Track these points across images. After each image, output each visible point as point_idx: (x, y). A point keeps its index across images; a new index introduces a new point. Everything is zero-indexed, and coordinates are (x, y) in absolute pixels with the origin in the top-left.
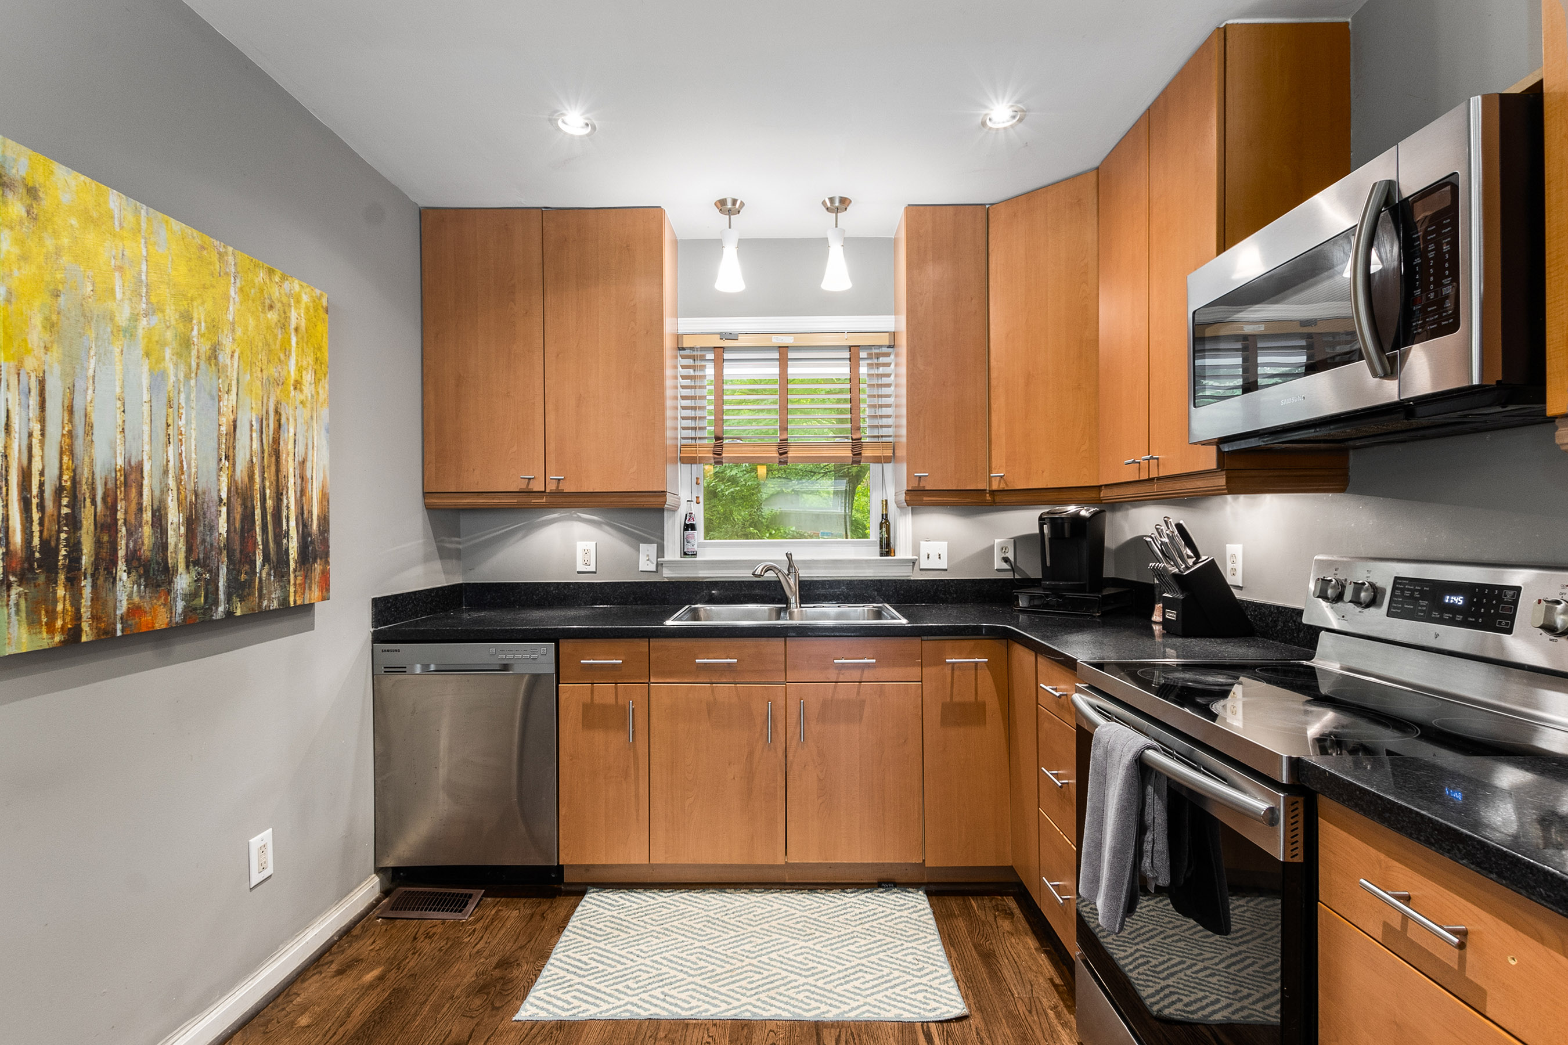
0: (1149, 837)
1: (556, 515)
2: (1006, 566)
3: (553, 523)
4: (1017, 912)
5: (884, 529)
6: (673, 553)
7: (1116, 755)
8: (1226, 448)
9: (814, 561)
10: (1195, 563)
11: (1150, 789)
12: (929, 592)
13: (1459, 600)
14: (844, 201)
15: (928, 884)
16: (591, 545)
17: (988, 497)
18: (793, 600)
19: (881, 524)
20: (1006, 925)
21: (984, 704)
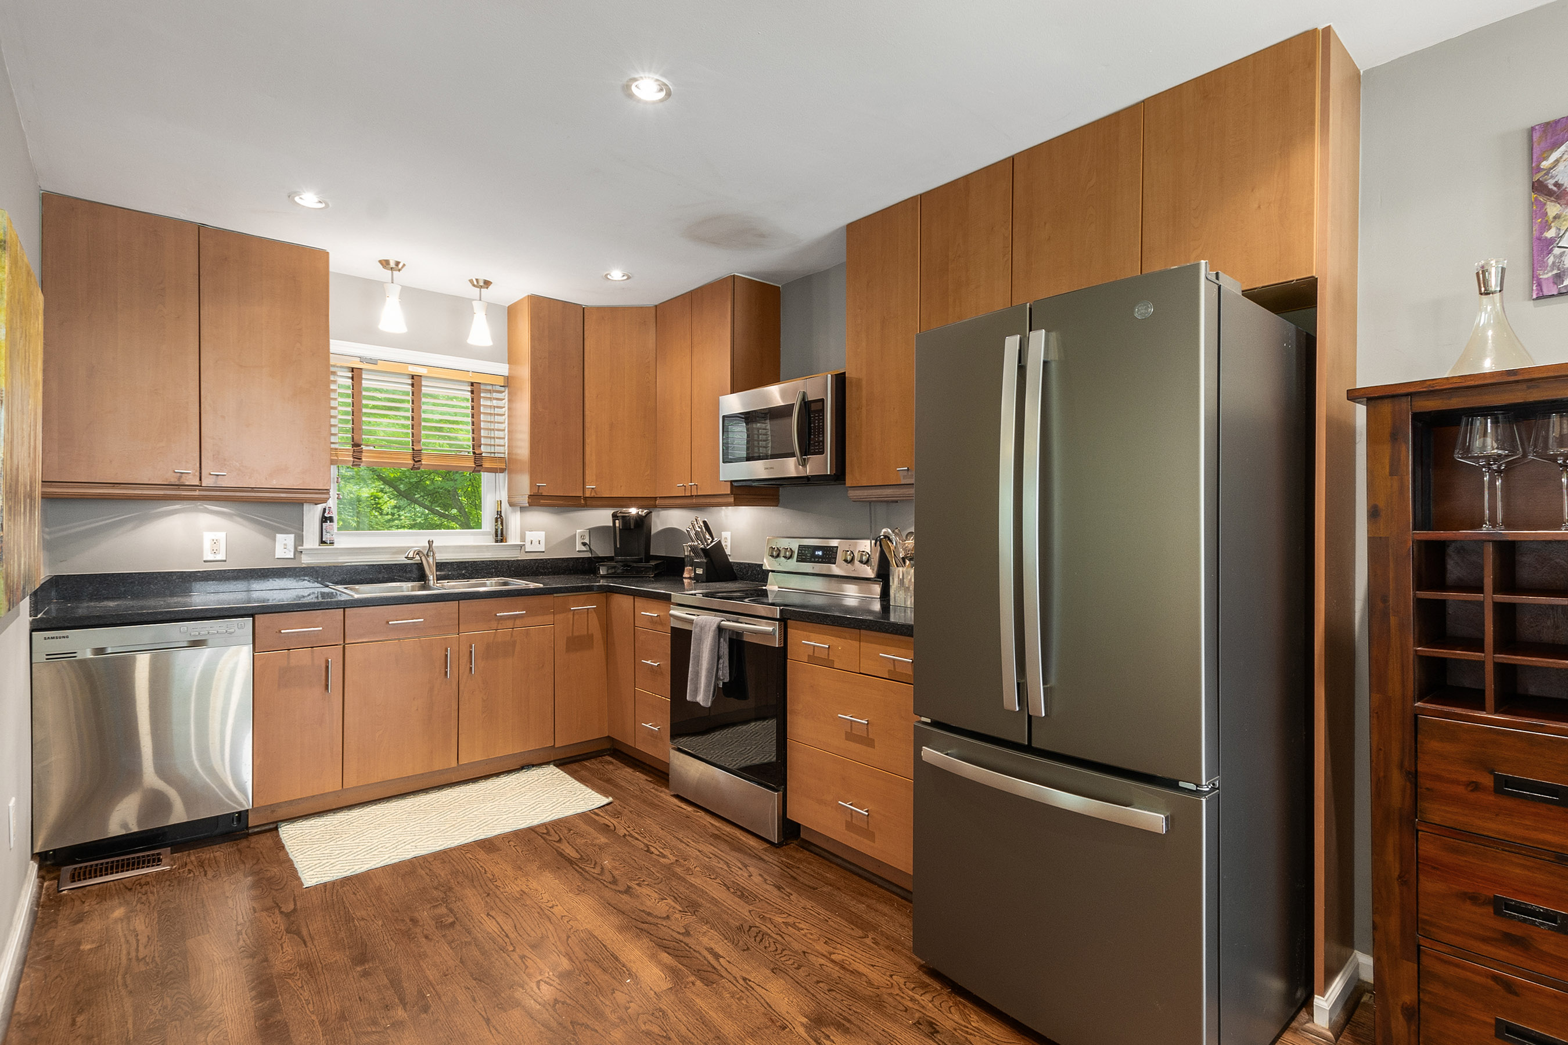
0: (721, 661)
1: (177, 507)
2: (584, 548)
3: (173, 514)
4: (614, 761)
5: (499, 523)
6: (311, 541)
7: (707, 628)
8: (735, 484)
9: (445, 546)
10: (711, 542)
11: (722, 640)
12: (532, 568)
13: (820, 553)
14: (487, 283)
15: (554, 761)
16: (221, 536)
17: (583, 502)
18: (431, 578)
19: (497, 519)
20: (611, 767)
21: (592, 635)
